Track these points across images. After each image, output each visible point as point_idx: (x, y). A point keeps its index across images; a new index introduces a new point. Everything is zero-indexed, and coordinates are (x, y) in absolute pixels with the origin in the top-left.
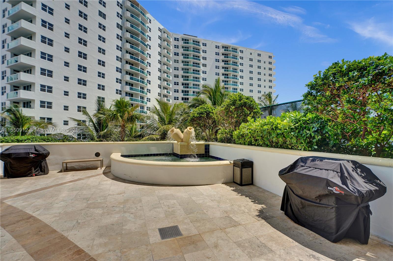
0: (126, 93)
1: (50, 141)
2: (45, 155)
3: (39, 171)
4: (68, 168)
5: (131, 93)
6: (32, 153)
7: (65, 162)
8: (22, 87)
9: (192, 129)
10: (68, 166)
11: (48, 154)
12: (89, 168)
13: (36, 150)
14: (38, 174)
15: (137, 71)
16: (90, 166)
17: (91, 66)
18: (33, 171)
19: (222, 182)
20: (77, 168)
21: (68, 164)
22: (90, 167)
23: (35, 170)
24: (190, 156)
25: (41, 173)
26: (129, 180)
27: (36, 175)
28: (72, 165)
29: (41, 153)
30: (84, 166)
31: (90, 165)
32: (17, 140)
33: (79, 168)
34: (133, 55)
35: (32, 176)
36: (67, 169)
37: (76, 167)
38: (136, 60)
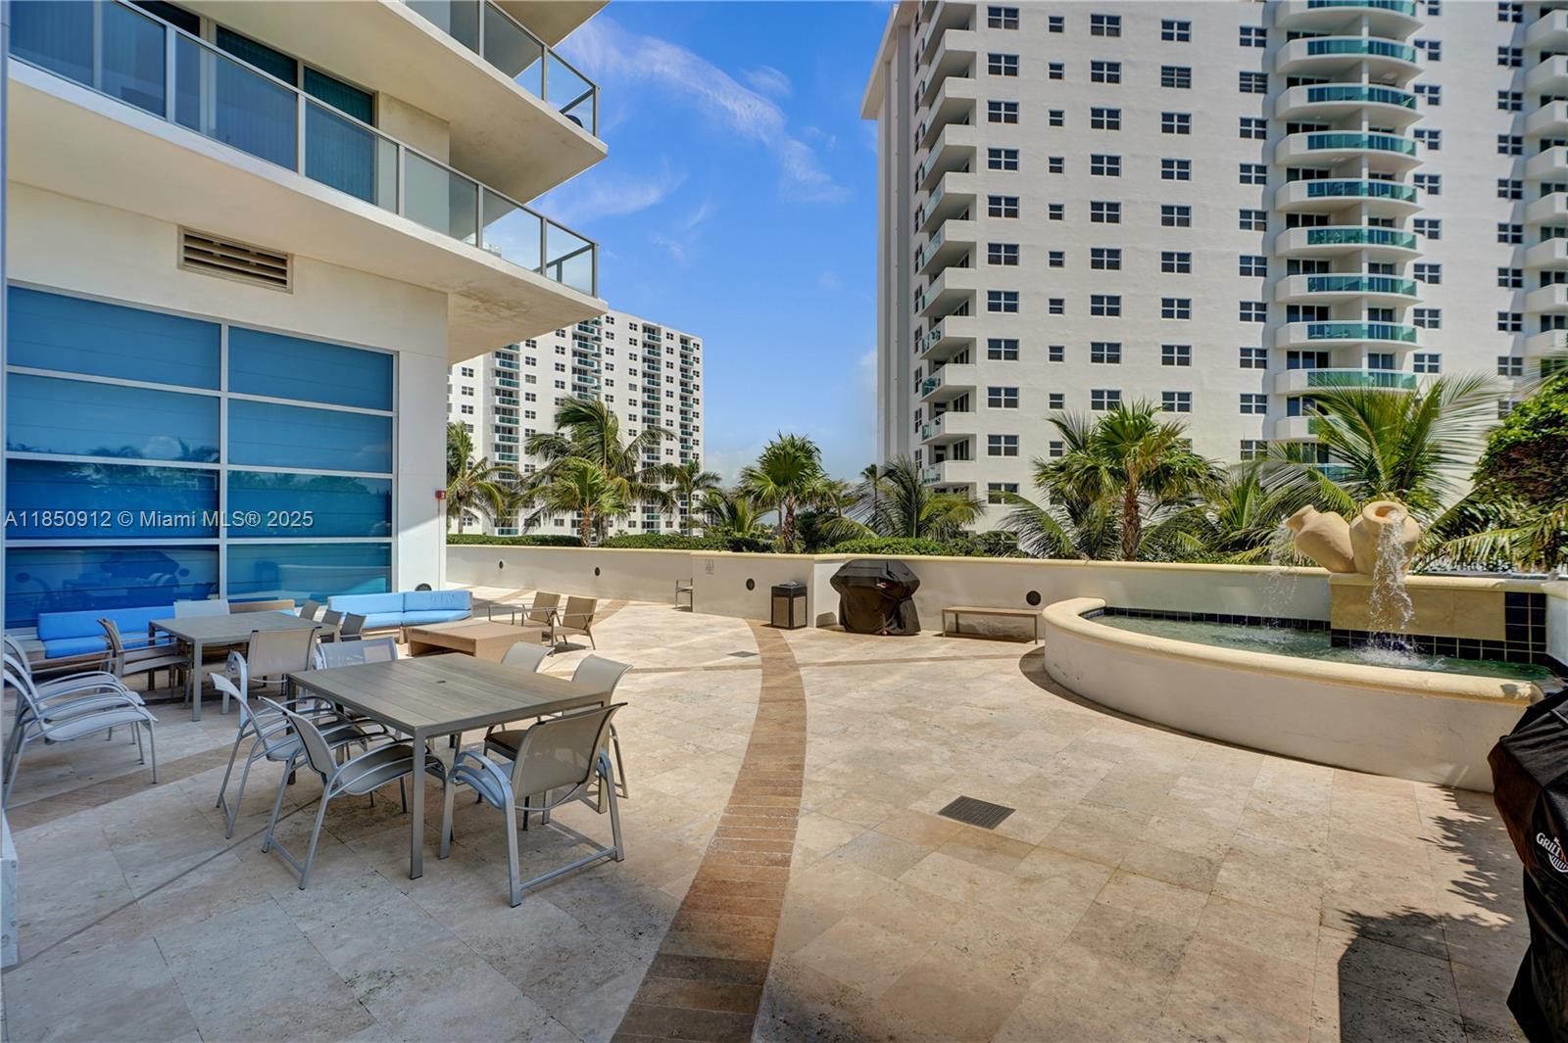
0: (1292, 355)
1: (929, 553)
2: (905, 585)
3: (896, 624)
4: (961, 629)
5: (1316, 351)
6: (882, 580)
7: (953, 611)
8: (951, 406)
9: (1392, 509)
10: (960, 621)
11: (916, 584)
12: (1012, 637)
13: (889, 573)
14: (892, 632)
15: (1347, 241)
16: (1015, 630)
17: (1136, 285)
18: (885, 624)
19: (1443, 780)
20: (982, 632)
21: (961, 615)
22: (1014, 633)
23: (887, 621)
24: (1384, 641)
25: (899, 631)
26: (1064, 685)
27: (889, 634)
28: (971, 622)
29: (896, 580)
30: (999, 629)
31: (1014, 628)
32: (869, 546)
33: (986, 632)
34: (1323, 174)
35: (882, 634)
36: (957, 632)
37: (980, 629)
38: (1340, 194)
